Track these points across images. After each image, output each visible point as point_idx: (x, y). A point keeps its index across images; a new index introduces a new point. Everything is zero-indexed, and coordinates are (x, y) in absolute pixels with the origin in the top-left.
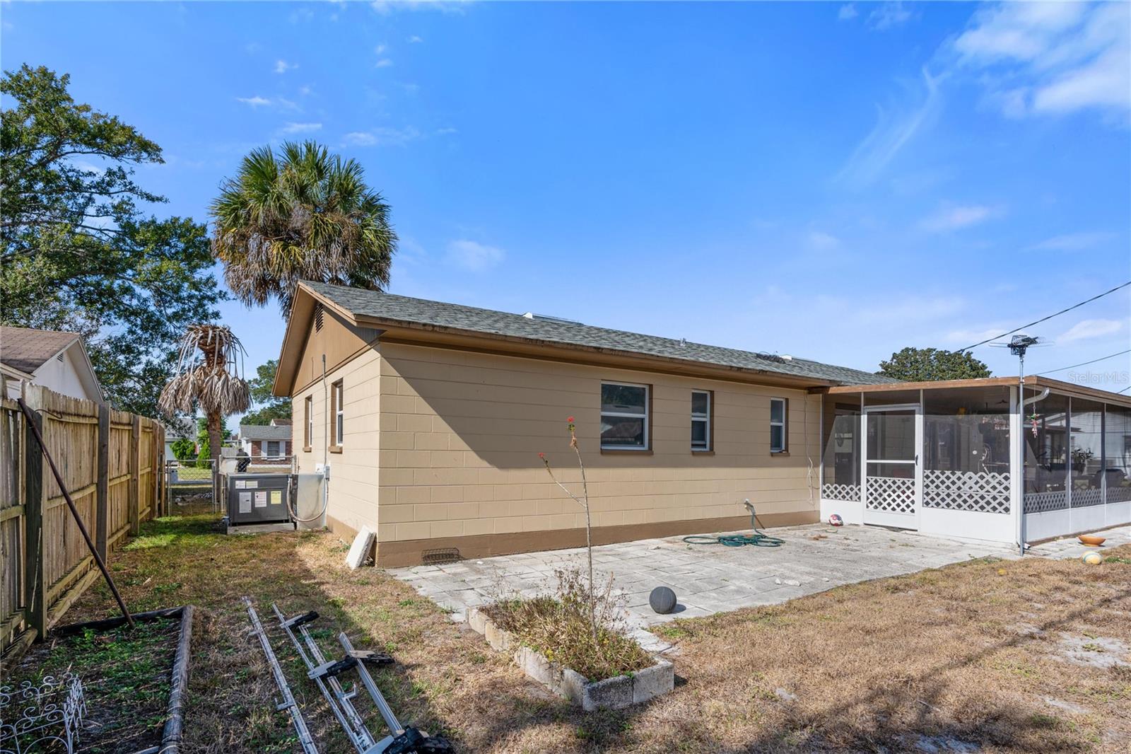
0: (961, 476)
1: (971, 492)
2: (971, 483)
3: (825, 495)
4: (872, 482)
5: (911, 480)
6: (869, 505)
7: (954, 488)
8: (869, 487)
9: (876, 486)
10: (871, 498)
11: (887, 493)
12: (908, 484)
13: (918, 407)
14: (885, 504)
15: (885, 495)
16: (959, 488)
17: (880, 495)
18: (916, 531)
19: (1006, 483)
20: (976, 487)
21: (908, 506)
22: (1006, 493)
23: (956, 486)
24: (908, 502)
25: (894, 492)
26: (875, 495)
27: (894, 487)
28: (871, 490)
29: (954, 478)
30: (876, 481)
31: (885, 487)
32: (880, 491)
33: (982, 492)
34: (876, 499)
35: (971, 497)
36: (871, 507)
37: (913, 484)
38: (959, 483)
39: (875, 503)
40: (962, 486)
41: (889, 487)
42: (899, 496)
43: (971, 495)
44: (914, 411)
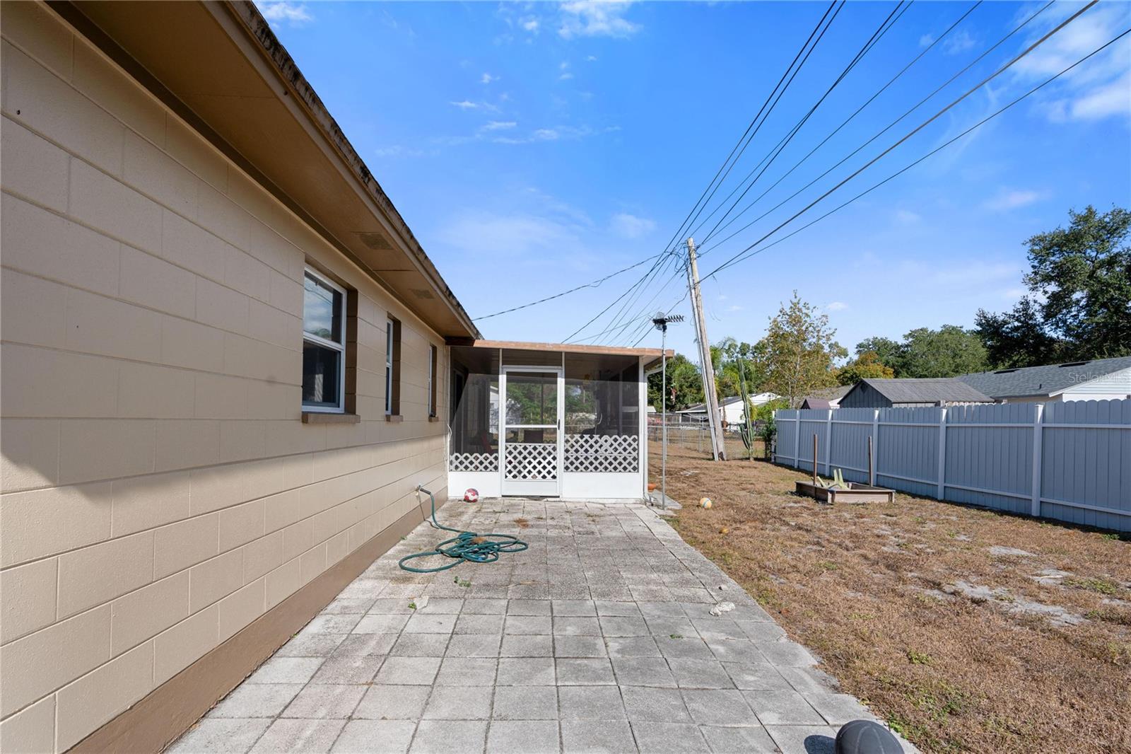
0: (599, 439)
1: (606, 454)
2: (606, 445)
3: (453, 467)
4: (511, 448)
5: (553, 445)
6: (508, 474)
7: (592, 451)
8: (508, 455)
9: (515, 453)
10: (510, 467)
11: (527, 460)
12: (550, 449)
13: (560, 371)
14: (525, 472)
15: (525, 463)
16: (596, 451)
17: (520, 463)
18: (559, 497)
19: (634, 445)
20: (611, 450)
21: (549, 472)
22: (634, 454)
23: (594, 449)
24: (549, 468)
25: (535, 458)
26: (515, 462)
27: (535, 453)
28: (510, 458)
29: (592, 442)
30: (515, 448)
31: (525, 453)
32: (520, 458)
33: (615, 454)
34: (515, 467)
35: (606, 459)
36: (510, 476)
37: (554, 449)
38: (596, 447)
39: (515, 472)
40: (599, 449)
41: (530, 453)
42: (540, 463)
43: (606, 457)
44: (557, 373)
